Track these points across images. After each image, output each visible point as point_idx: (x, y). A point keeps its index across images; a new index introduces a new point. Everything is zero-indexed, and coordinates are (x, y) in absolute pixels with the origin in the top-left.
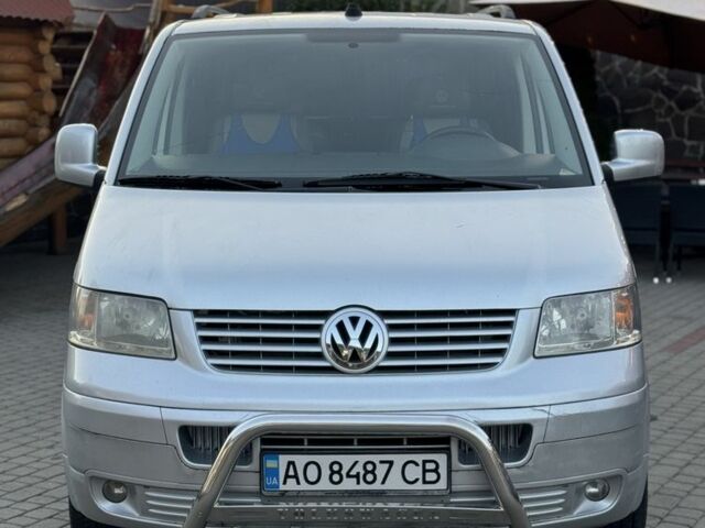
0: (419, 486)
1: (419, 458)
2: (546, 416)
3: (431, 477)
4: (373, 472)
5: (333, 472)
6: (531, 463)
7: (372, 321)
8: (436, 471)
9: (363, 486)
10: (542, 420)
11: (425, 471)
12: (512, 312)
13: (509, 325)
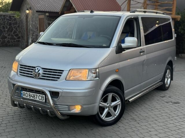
0: (41, 100)
1: (41, 95)
2: (62, 91)
3: (43, 99)
4: (35, 96)
5: (29, 95)
6: (59, 100)
7: (40, 69)
8: (43, 98)
9: (33, 99)
10: (61, 92)
11: (42, 98)
12: (63, 71)
13: (62, 73)
